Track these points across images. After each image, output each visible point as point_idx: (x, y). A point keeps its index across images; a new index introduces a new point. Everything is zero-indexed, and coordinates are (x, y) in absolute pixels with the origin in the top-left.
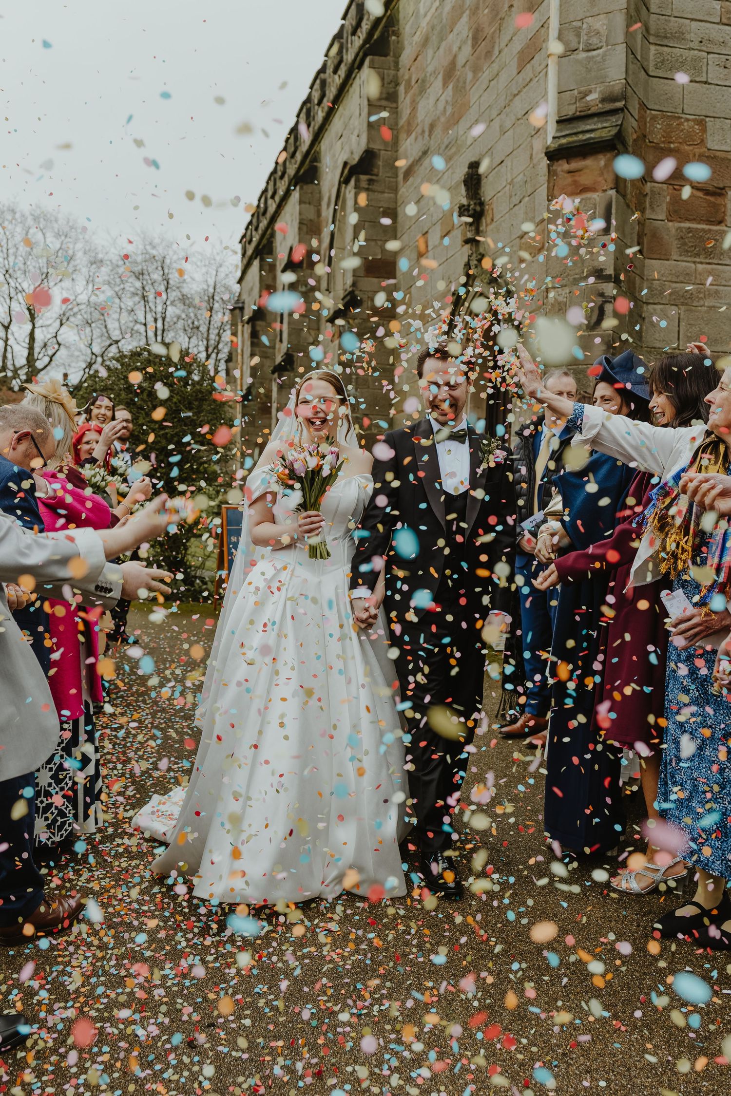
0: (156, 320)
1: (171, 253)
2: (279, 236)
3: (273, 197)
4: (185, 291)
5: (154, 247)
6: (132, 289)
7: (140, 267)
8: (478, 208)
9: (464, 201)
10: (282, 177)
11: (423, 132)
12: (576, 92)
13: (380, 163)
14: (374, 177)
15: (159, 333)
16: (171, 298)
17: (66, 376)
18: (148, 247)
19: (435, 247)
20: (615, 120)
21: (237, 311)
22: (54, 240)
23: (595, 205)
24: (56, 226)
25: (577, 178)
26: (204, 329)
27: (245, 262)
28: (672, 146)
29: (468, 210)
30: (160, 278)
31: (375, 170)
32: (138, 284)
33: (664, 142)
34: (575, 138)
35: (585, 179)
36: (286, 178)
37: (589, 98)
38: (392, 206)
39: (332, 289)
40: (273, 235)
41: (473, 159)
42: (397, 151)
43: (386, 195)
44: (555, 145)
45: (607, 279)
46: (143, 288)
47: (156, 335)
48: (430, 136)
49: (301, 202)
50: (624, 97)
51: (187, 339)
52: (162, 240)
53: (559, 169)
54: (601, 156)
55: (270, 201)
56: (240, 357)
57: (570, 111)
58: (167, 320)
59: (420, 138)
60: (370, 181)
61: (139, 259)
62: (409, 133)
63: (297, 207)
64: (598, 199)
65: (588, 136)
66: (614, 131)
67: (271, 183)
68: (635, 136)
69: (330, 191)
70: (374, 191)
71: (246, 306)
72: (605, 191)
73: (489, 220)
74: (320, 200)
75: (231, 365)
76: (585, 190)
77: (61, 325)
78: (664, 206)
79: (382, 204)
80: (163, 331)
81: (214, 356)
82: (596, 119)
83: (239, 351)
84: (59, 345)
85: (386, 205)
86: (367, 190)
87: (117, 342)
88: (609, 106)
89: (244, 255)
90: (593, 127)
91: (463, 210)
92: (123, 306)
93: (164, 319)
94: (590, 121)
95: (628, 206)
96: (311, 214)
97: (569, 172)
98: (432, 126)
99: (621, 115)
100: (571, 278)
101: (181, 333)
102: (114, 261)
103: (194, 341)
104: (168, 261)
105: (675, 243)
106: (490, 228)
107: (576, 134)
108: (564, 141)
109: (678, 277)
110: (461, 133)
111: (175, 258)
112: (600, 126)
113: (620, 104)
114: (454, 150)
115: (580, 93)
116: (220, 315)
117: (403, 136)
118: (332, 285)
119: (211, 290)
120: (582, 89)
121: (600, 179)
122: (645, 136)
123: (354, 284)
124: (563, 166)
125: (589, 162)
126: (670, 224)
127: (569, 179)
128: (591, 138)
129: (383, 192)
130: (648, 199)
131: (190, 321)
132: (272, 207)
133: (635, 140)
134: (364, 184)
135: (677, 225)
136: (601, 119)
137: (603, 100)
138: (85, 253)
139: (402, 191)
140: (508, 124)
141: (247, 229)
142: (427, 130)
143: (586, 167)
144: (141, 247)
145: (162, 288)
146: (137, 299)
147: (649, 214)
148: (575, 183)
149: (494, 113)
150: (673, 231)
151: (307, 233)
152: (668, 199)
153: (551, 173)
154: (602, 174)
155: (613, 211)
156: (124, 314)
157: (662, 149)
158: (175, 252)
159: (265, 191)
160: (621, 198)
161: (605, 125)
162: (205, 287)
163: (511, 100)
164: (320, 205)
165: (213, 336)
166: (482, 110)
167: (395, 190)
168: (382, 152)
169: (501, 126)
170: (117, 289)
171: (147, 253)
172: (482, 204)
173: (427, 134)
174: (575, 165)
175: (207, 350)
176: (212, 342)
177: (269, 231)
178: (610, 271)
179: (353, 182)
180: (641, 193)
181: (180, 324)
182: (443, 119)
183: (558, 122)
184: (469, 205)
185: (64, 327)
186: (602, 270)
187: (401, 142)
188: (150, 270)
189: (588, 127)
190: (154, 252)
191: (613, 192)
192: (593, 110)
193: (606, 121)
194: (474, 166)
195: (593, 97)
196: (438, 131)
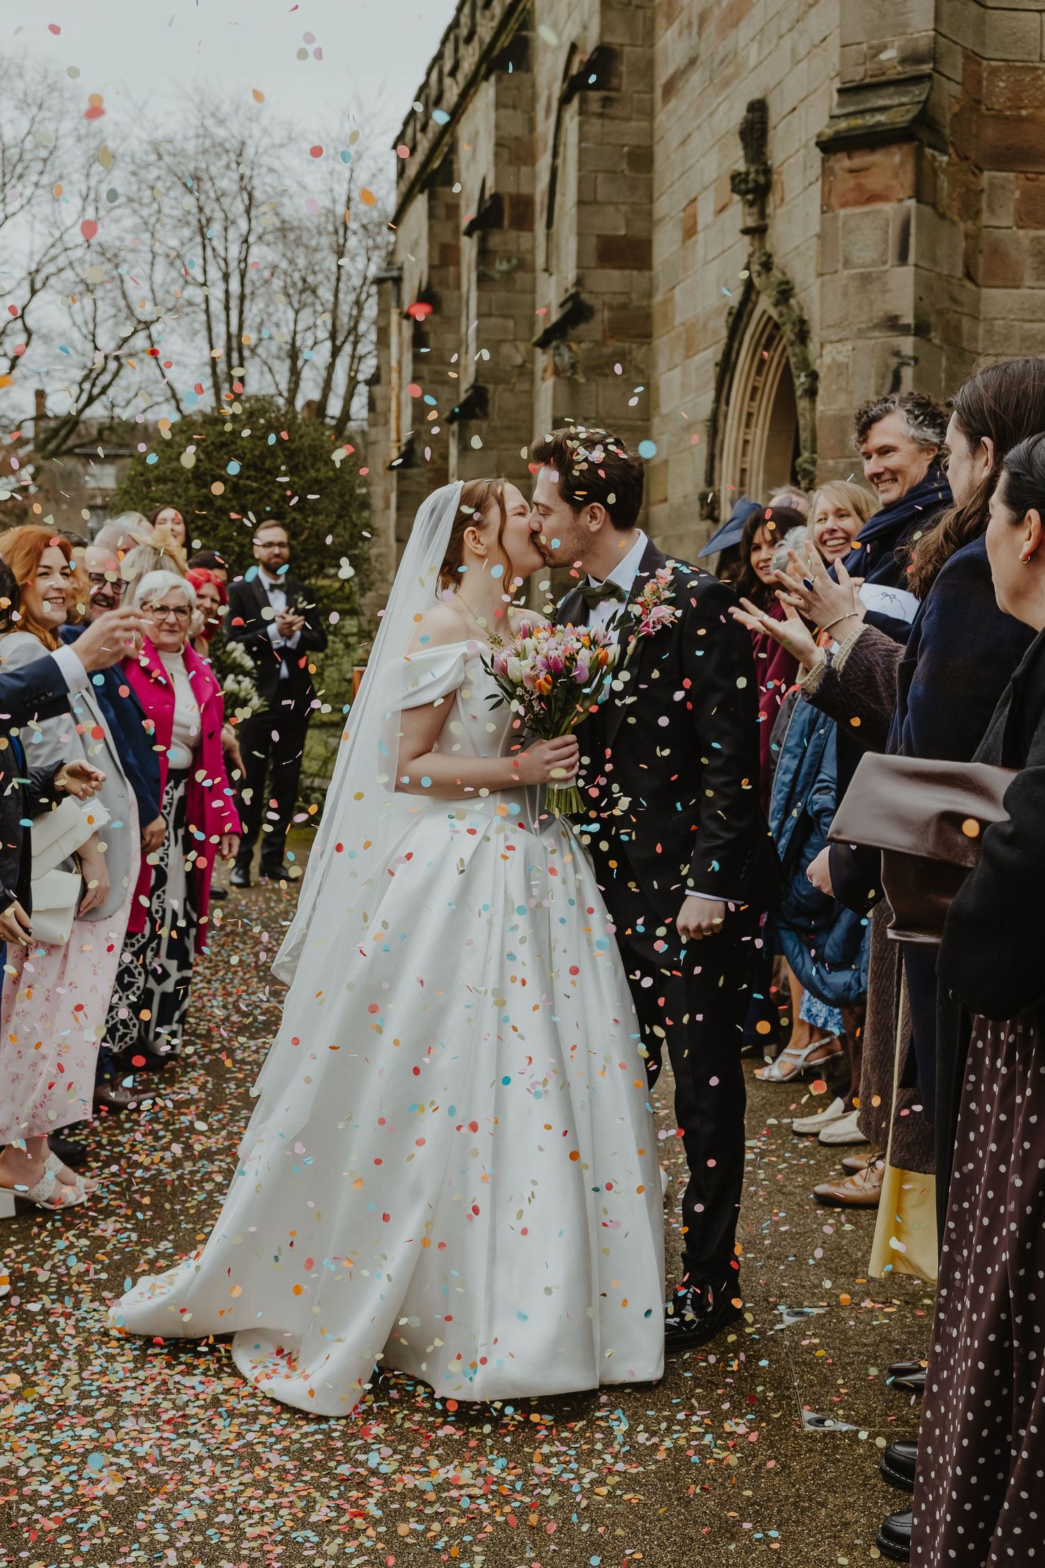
0: (226, 277)
1: (256, 132)
2: (464, 149)
3: (453, 73)
4: (288, 212)
5: (221, 122)
6: (177, 213)
7: (191, 167)
8: (762, 179)
9: (741, 166)
10: (469, 40)
11: (690, 24)
12: (865, 46)
13: (624, 68)
14: (612, 94)
15: (234, 303)
16: (258, 229)
17: (40, 395)
18: (209, 122)
19: (707, 227)
20: (919, 93)
21: (389, 285)
22: (16, 114)
23: (887, 221)
24: (19, 85)
25: (862, 181)
26: (326, 294)
27: (404, 187)
28: (1024, 113)
29: (746, 181)
30: (234, 187)
31: (615, 82)
32: (189, 202)
33: (1010, 108)
34: (859, 121)
35: (874, 182)
36: (475, 43)
37: (884, 56)
38: (644, 142)
39: (553, 268)
40: (453, 148)
41: (757, 95)
42: (652, 46)
43: (634, 124)
44: (829, 132)
45: (904, 330)
46: (201, 209)
47: (227, 308)
48: (700, 33)
49: (499, 105)
50: (933, 56)
51: (291, 314)
52: (238, 108)
53: (837, 166)
54: (895, 149)
55: (448, 81)
56: (394, 376)
57: (857, 74)
58: (251, 274)
59: (686, 32)
60: (606, 101)
61: (191, 146)
62: (670, 19)
63: (492, 115)
64: (891, 212)
65: (881, 118)
66: (915, 110)
67: (450, 46)
68: (956, 108)
69: (550, 88)
70: (613, 118)
71: (406, 276)
72: (900, 200)
73: (778, 201)
74: (533, 99)
75: (378, 389)
76: (873, 198)
77: (34, 292)
78: (1011, 206)
79: (626, 140)
80: (242, 298)
81: (348, 348)
82: (892, 89)
83: (394, 363)
84: (29, 332)
85: (634, 142)
86: (601, 116)
87: (147, 325)
88: (912, 70)
89: (401, 173)
90: (888, 102)
91: (738, 182)
92: (158, 248)
93: (243, 276)
94: (884, 92)
95: (942, 216)
96: (516, 128)
97: (851, 171)
98: (703, 19)
99: (927, 85)
100: (855, 328)
101: (281, 299)
102: (138, 154)
103: (306, 318)
104: (250, 152)
105: (1029, 261)
106: (780, 212)
107: (862, 113)
108: (843, 125)
109: (1034, 312)
110: (742, 44)
111: (266, 141)
112: (896, 101)
113: (927, 68)
114: (731, 70)
115: (870, 48)
116: (360, 263)
117: (661, 21)
118: (554, 262)
119: (340, 209)
120: (874, 42)
121: (894, 183)
122: (979, 102)
123: (579, 282)
124: (842, 162)
125: (878, 158)
126: (1021, 232)
127: (851, 182)
128: (879, 124)
129: (629, 119)
130: (984, 199)
131: (297, 276)
132: (452, 93)
133: (955, 115)
134: (595, 107)
135: (1032, 233)
136: (901, 89)
137: (904, 61)
138: (79, 139)
139: (661, 117)
140: (802, 51)
141: (406, 124)
142: (695, 23)
143: (874, 165)
144: (195, 121)
145: (239, 207)
146: (187, 232)
147: (986, 219)
148: (860, 187)
149: (785, 26)
150: (1027, 242)
151: (510, 163)
152: (1017, 194)
153: (826, 172)
154: (896, 175)
155: (913, 230)
156: (161, 263)
157: (1007, 118)
158: (265, 131)
159: (439, 58)
160: (928, 210)
161: (904, 100)
162: (329, 204)
163: (806, 13)
164: (533, 109)
165: (345, 308)
166: (770, 16)
167: (650, 115)
168: (627, 49)
169: (793, 50)
170: (145, 212)
171: (207, 134)
172: (767, 171)
173: (695, 29)
174: (859, 160)
175: (333, 336)
176: (344, 320)
177: (447, 139)
178: (908, 319)
179: (575, 102)
180: (969, 190)
181: (277, 283)
182: (717, 12)
183: (841, 91)
184: (747, 173)
185: (41, 296)
186: (896, 318)
187: (659, 31)
188: (214, 170)
189: (881, 103)
190: (221, 133)
191: (912, 203)
192: (891, 75)
193: (906, 93)
194: (758, 109)
195: (889, 55)
196: (711, 28)
